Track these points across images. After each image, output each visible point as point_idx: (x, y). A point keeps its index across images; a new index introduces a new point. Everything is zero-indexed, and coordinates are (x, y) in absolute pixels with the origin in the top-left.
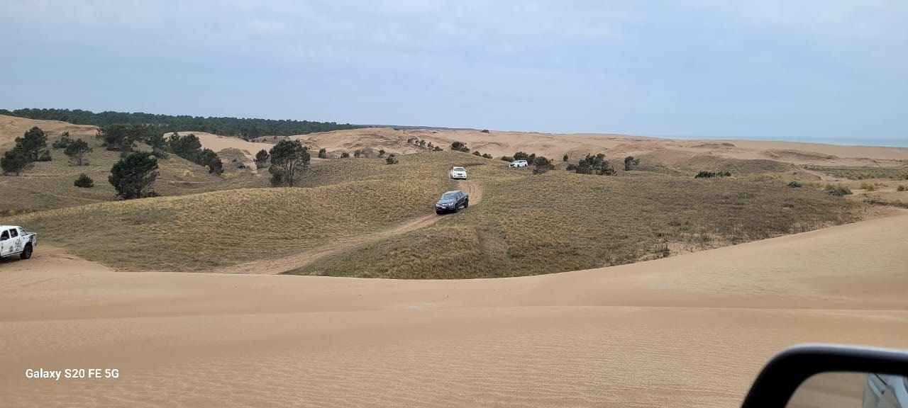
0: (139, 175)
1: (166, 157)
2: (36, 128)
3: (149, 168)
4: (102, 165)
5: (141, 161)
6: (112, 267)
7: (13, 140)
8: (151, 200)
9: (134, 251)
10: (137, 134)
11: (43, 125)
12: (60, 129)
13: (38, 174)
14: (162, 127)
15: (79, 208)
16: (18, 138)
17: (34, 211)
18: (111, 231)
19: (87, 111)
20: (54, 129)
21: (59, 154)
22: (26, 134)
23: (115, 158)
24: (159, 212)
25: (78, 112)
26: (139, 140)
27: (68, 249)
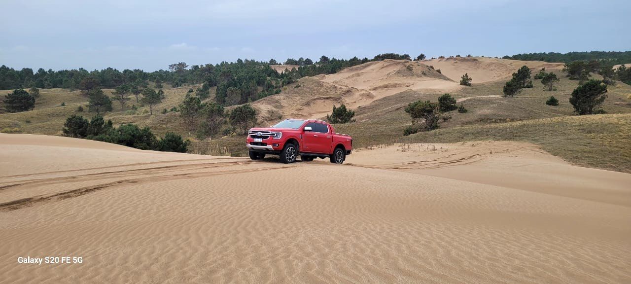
0: (592, 98)
1: (613, 84)
2: (525, 66)
3: (600, 92)
4: (566, 89)
5: (594, 87)
6: (569, 161)
7: (511, 74)
8: (600, 116)
9: (585, 152)
10: (592, 67)
11: (530, 64)
12: (539, 67)
13: (524, 95)
14: (611, 61)
15: (549, 119)
16: (514, 73)
17: (520, 120)
18: (570, 137)
19: (558, 53)
20: (536, 66)
21: (538, 83)
22: (519, 71)
23: (575, 85)
24: (606, 125)
25: (552, 54)
26: (594, 71)
27: (541, 146)
